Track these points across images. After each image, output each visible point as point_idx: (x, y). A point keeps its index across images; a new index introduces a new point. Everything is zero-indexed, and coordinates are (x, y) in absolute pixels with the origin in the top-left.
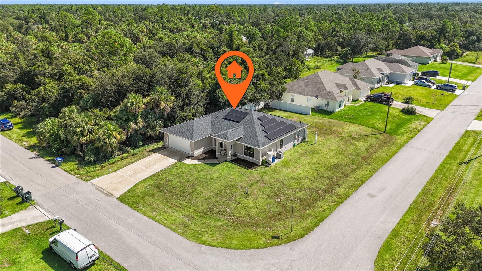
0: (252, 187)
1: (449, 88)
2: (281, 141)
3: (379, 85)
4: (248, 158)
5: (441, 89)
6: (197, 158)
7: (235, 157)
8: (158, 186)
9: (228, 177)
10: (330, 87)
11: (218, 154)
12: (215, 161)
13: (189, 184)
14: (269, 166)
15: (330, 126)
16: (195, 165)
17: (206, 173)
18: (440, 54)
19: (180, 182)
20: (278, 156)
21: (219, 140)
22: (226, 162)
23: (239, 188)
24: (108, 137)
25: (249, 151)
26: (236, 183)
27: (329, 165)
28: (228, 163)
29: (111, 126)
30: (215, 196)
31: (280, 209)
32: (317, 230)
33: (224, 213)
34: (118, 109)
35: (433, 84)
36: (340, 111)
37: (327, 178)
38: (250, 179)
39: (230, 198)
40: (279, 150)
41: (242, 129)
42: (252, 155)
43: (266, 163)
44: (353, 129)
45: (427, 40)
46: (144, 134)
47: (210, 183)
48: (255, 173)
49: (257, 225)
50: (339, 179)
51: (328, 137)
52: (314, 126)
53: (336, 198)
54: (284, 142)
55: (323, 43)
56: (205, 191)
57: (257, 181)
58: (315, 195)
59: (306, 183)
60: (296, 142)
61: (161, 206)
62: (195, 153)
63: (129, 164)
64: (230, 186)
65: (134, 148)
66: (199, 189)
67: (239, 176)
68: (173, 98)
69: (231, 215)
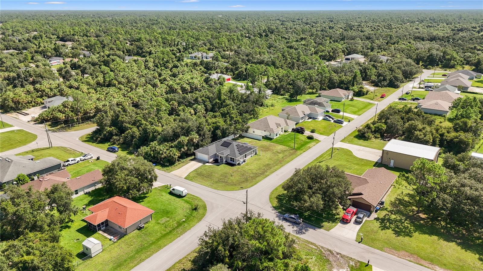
0: (234, 173)
1: (339, 122)
2: (246, 155)
3: (303, 120)
4: (232, 162)
5: (336, 122)
6: (211, 163)
7: (227, 162)
8: (198, 174)
9: (224, 170)
10: (272, 126)
11: (219, 161)
12: (219, 164)
13: (210, 173)
15: (269, 147)
16: (210, 166)
17: (215, 168)
18: (351, 94)
19: (206, 172)
20: (244, 161)
21: (220, 155)
23: (229, 174)
24: (174, 155)
25: (232, 160)
26: (228, 172)
27: (265, 164)
28: (224, 164)
29: (174, 150)
30: (220, 176)
31: (244, 180)
32: (256, 185)
33: (224, 182)
34: (176, 143)
35: (333, 119)
36: (276, 138)
37: (263, 169)
38: (233, 170)
39: (226, 177)
40: (245, 159)
41: (229, 150)
42: (233, 161)
43: (239, 164)
44: (280, 147)
45: (345, 84)
46: (187, 153)
47: (218, 172)
48: (235, 168)
49: (236, 185)
50: (267, 169)
51: (267, 152)
52: (262, 147)
53: (264, 176)
54: (247, 156)
55: (278, 85)
56: (216, 175)
57: (236, 171)
58: (257, 175)
59: (254, 171)
60: (252, 155)
61: (201, 180)
62: (210, 161)
63: (183, 166)
64: (225, 173)
65: (183, 159)
66: (214, 174)
67: (228, 169)
68: (198, 137)
69: (226, 182)
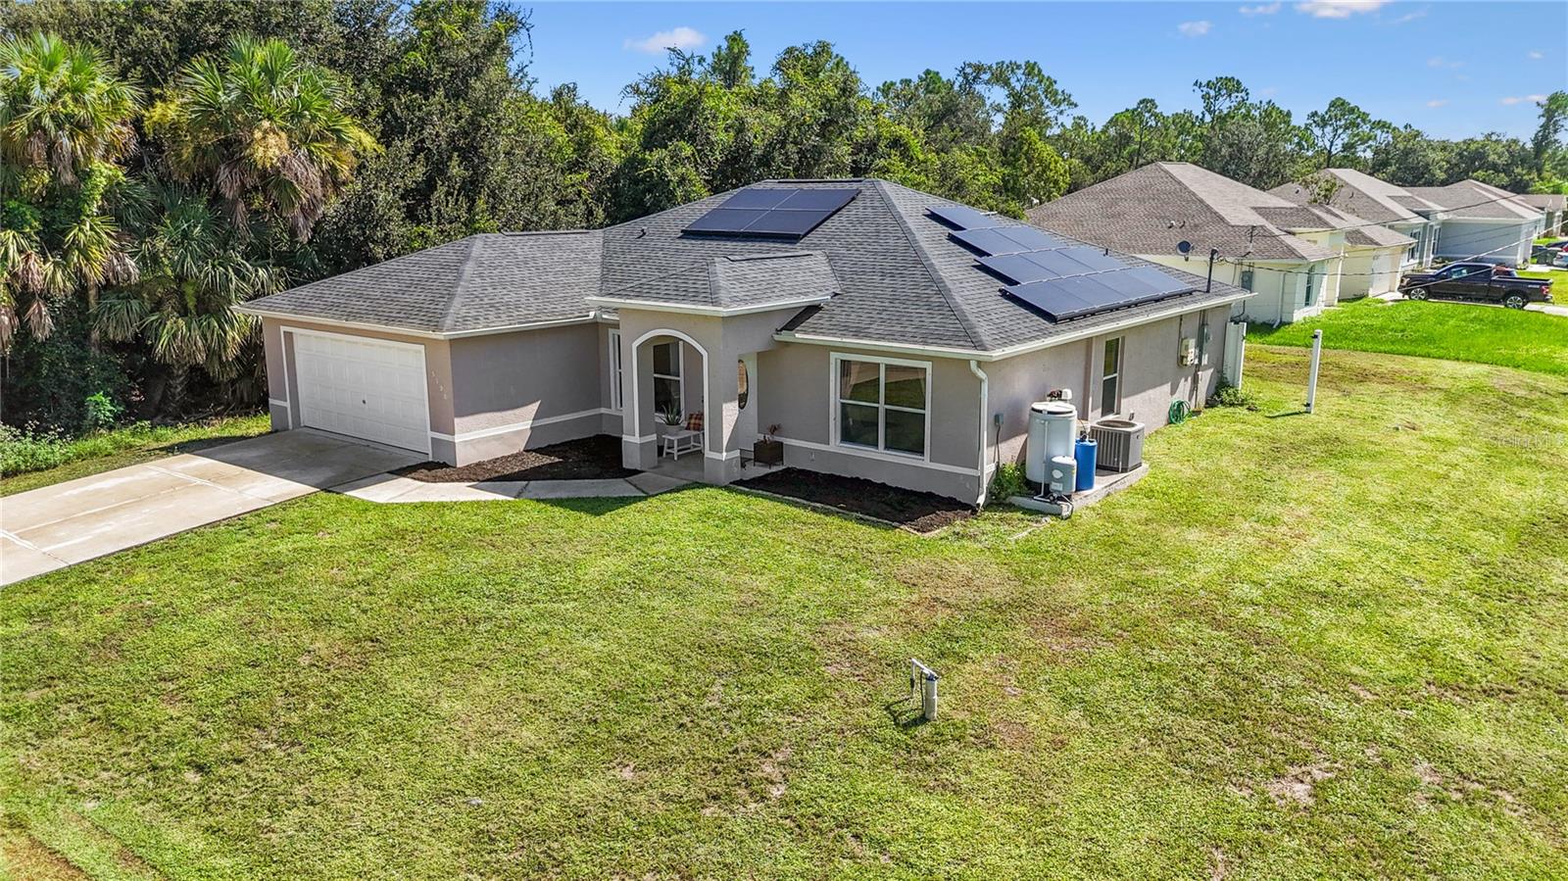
0: (963, 659)
4: (879, 461)
6: (476, 473)
7: (770, 464)
9: (708, 583)
11: (634, 449)
14: (1058, 515)
17: (513, 557)
22: (706, 491)
23: (829, 672)
25: (882, 406)
26: (797, 628)
28: (713, 492)
30: (568, 758)
38: (928, 592)
43: (1025, 491)
47: (531, 628)
48: (959, 554)
57: (999, 609)
60: (1185, 393)
62: (458, 438)
64: (734, 654)
65: (39, 433)
67: (812, 571)
